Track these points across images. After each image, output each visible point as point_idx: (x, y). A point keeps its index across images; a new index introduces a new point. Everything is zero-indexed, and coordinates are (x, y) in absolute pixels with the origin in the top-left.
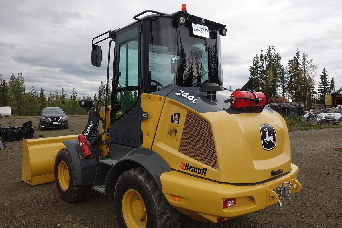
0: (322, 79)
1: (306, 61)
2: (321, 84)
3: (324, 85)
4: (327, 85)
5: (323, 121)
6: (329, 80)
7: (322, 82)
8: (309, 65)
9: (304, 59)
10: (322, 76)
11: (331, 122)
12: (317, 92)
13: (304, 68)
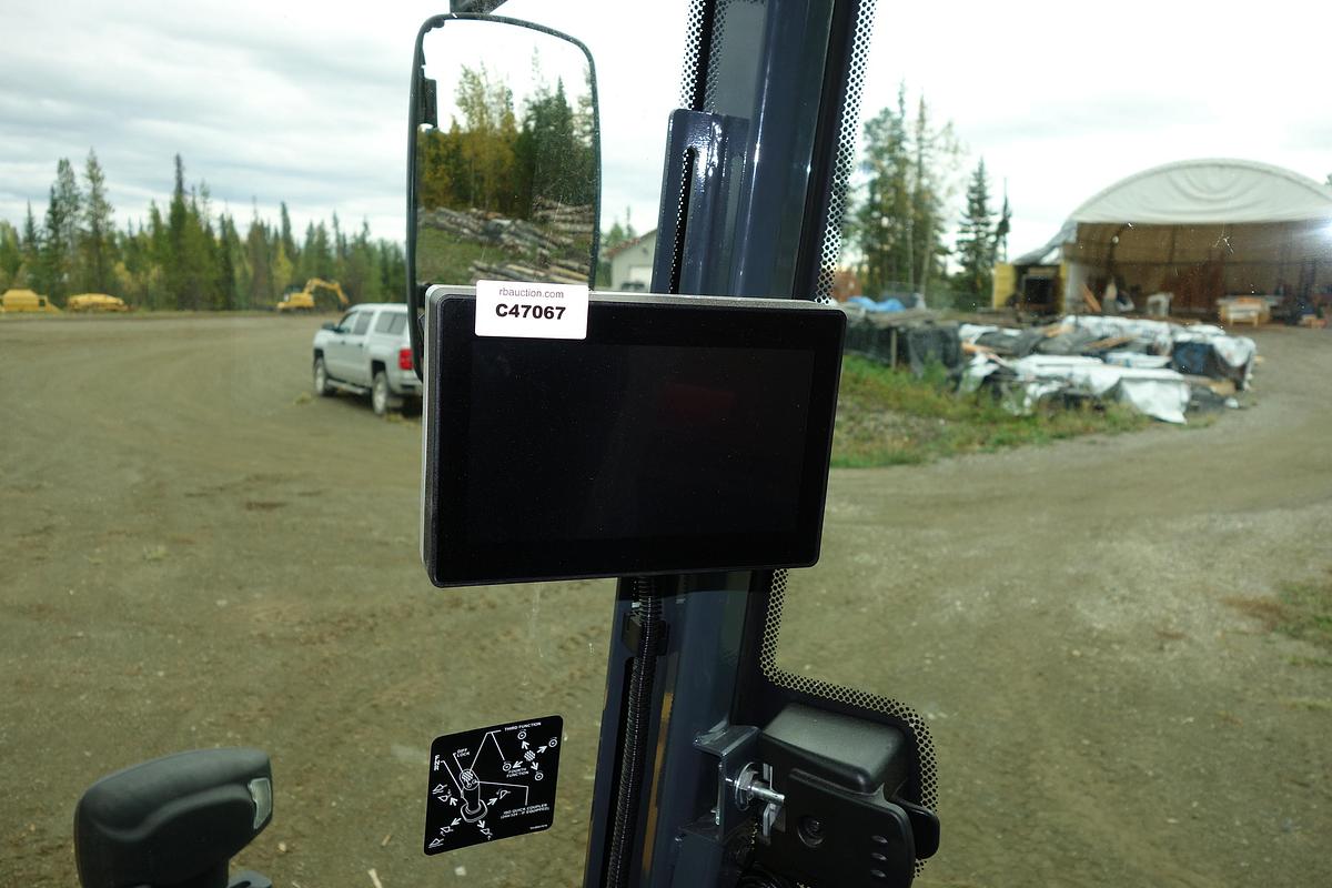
0: (972, 201)
1: (928, 126)
2: (968, 217)
3: (976, 224)
4: (987, 224)
5: (1054, 398)
6: (993, 204)
7: (972, 211)
8: (941, 142)
9: (922, 120)
10: (973, 190)
11: (1086, 404)
12: (953, 248)
13: (920, 156)
